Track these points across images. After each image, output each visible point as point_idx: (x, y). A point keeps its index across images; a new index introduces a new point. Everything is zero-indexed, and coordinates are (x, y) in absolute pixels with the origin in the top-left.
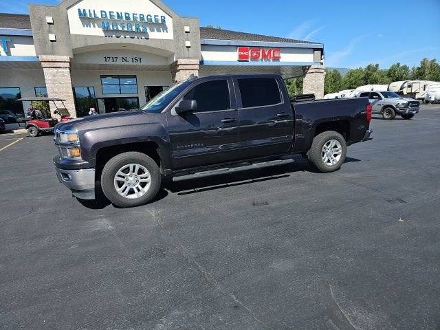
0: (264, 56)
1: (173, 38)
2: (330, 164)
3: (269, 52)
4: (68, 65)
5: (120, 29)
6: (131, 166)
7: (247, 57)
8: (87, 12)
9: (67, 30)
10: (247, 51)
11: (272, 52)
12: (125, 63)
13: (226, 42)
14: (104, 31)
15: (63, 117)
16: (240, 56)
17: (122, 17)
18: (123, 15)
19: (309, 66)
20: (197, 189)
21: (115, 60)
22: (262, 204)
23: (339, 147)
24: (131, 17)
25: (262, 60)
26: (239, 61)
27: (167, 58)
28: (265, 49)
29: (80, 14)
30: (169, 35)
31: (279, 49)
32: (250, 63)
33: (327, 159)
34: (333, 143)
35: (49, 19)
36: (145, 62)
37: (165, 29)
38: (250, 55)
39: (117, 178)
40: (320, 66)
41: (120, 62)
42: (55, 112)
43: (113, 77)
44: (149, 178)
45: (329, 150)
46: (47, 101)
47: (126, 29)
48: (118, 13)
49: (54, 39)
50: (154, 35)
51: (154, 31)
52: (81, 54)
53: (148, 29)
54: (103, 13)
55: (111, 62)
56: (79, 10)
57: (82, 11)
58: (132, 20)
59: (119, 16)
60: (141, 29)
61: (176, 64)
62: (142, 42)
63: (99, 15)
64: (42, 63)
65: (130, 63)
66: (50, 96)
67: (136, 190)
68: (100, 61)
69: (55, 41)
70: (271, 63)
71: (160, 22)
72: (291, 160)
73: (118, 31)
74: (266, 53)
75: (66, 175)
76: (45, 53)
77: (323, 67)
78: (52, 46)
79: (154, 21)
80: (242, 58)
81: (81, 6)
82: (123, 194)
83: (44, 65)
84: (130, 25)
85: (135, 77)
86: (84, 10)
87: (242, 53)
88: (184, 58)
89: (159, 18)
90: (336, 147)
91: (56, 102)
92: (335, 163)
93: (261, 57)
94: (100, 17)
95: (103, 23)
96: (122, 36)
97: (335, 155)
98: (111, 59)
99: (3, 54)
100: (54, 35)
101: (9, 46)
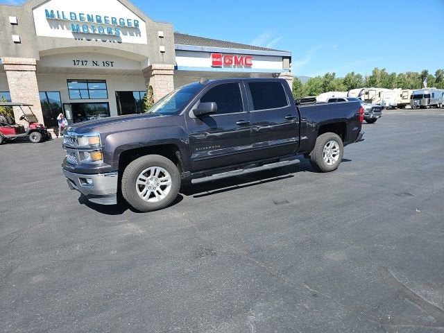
0: (237, 63)
1: (146, 43)
2: (330, 164)
3: (242, 59)
4: (34, 68)
5: (91, 31)
6: (152, 169)
7: (220, 63)
8: (55, 13)
9: (33, 31)
10: (220, 57)
11: (244, 59)
12: (95, 67)
13: (199, 48)
14: (74, 33)
15: (31, 123)
16: (214, 62)
17: (92, 20)
18: (94, 18)
19: (279, 74)
20: (210, 192)
21: (84, 63)
22: (283, 202)
23: (337, 147)
24: (103, 20)
25: (234, 67)
26: (213, 67)
27: (140, 63)
28: (237, 56)
29: (47, 15)
30: (142, 39)
31: (250, 56)
32: (224, 69)
33: (327, 160)
34: (332, 144)
35: (13, 20)
36: (117, 67)
37: (138, 33)
38: (223, 62)
39: (139, 182)
40: (288, 73)
41: (90, 66)
42: (22, 118)
43: (79, 81)
44: (170, 181)
45: (328, 150)
46: (11, 106)
47: (97, 32)
48: (88, 15)
49: (19, 41)
50: (126, 39)
51: (127, 35)
52: (48, 57)
53: (120, 32)
54: (73, 15)
55: (80, 66)
56: (46, 11)
57: (50, 12)
58: (104, 22)
59: (90, 19)
60: (114, 32)
61: (150, 69)
62: (115, 46)
63: (68, 17)
64: (5, 66)
65: (101, 67)
66: (14, 101)
67: (156, 194)
68: (68, 64)
69: (20, 43)
70: (243, 70)
71: (133, 26)
72: (297, 161)
73: (89, 34)
74: (239, 59)
75: (84, 180)
76: (8, 56)
77: (291, 74)
78: (16, 48)
79: (126, 25)
80: (216, 65)
81: (48, 6)
82: (144, 198)
83: (6, 67)
84: (101, 28)
85: (104, 81)
86: (52, 11)
87: (215, 60)
88: (158, 63)
89: (132, 22)
90: (334, 148)
91: (23, 107)
92: (334, 162)
93: (233, 64)
94: (69, 19)
95: (72, 25)
96: (93, 39)
97: (334, 156)
98: (81, 63)
100: (18, 36)
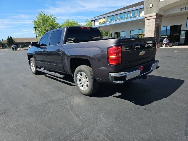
4: (155, 17)
21: (187, 9)
52: (168, 10)
55: (184, 10)
64: (145, 18)
68: (178, 11)
69: (152, 7)
78: (151, 10)
90: (86, 78)
98: (185, 9)
99: (138, 16)
100: (152, 4)
101: (140, 13)
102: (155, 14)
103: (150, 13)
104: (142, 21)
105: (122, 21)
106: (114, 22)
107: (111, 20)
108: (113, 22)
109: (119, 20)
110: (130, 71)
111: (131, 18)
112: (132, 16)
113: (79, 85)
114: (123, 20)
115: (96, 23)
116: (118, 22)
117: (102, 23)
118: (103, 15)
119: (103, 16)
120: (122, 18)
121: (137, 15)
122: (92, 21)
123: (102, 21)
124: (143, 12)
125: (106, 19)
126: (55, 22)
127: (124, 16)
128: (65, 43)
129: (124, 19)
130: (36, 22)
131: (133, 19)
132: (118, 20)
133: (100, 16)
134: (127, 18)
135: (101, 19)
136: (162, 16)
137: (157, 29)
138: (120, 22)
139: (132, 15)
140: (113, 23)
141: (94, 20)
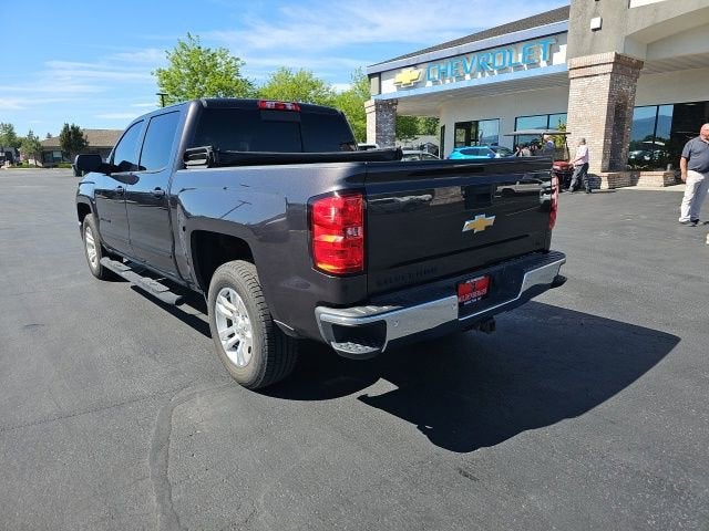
4: (609, 68)
9: (625, 3)
49: (599, 26)
64: (571, 72)
66: (569, 127)
69: (600, 28)
76: (579, 54)
78: (594, 39)
83: (573, 74)
99: (543, 64)
100: (598, 20)
101: (552, 49)
102: (610, 57)
103: (590, 53)
104: (561, 82)
105: (483, 79)
106: (452, 82)
107: (443, 74)
108: (448, 81)
109: (473, 76)
110: (406, 304)
111: (518, 67)
112: (520, 60)
113: (223, 343)
114: (487, 74)
115: (383, 82)
116: (468, 82)
117: (408, 87)
118: (412, 55)
119: (412, 60)
120: (482, 69)
121: (541, 57)
122: (371, 76)
123: (407, 76)
124: (563, 48)
125: (422, 70)
126: (237, 74)
127: (491, 61)
128: (184, 167)
129: (492, 73)
130: (167, 76)
131: (527, 73)
132: (468, 77)
133: (403, 57)
134: (502, 70)
135: (404, 70)
136: (639, 64)
137: (618, 114)
138: (475, 83)
139: (520, 55)
140: (449, 84)
141: (379, 74)
